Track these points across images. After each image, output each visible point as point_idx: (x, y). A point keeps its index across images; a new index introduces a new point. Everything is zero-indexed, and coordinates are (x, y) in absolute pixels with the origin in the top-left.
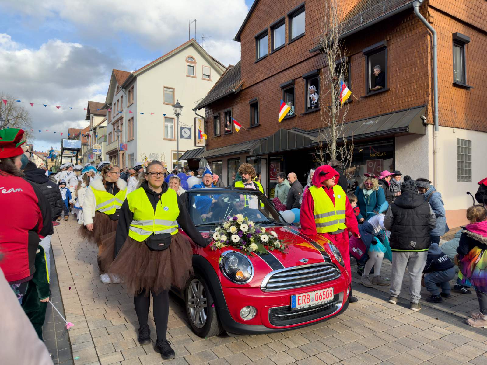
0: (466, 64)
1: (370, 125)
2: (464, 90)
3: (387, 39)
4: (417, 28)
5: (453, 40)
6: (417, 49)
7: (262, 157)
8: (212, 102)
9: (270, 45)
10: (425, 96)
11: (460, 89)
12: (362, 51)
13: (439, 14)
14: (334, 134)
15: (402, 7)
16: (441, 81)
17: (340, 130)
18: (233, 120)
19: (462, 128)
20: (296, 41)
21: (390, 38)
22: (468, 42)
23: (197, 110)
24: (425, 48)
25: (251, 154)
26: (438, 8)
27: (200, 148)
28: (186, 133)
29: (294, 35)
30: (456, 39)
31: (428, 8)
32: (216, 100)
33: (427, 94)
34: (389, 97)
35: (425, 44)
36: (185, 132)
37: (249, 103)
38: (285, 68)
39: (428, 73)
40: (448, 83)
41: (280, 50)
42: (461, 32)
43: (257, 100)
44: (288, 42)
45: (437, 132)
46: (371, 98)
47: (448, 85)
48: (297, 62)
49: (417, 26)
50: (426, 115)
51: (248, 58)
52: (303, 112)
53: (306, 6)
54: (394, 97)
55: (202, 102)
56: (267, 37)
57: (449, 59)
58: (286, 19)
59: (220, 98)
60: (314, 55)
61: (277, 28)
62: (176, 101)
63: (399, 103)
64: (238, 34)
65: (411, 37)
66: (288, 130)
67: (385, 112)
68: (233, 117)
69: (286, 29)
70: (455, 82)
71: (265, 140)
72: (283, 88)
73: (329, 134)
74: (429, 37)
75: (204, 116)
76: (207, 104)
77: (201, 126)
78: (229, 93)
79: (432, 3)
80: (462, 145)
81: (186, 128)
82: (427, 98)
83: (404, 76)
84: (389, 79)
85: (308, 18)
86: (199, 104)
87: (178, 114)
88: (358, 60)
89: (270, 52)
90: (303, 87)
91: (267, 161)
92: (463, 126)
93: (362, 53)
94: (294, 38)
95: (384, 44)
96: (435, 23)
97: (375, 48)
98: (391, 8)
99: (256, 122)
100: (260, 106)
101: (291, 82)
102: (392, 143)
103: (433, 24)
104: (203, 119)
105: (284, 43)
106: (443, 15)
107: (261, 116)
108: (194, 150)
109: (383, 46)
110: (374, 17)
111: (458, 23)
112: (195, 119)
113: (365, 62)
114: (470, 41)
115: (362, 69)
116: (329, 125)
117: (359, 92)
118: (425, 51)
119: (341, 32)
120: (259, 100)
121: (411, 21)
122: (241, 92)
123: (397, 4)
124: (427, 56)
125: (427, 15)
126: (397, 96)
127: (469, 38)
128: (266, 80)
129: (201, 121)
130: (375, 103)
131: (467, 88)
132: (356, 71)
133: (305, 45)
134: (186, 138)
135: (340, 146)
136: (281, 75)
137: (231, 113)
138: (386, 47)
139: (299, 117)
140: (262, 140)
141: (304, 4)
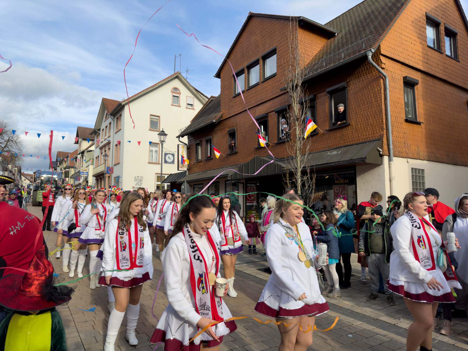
0: (416, 103)
1: (334, 155)
2: (416, 125)
3: (346, 80)
4: (371, 72)
5: (404, 82)
6: (372, 90)
7: (240, 181)
8: (194, 130)
9: (247, 82)
10: (381, 131)
11: (412, 124)
12: (326, 91)
13: (390, 61)
14: (299, 165)
15: (357, 55)
16: (394, 118)
17: (304, 160)
18: (213, 148)
19: (415, 159)
20: (269, 80)
21: (349, 79)
22: (417, 84)
23: (181, 137)
24: (379, 89)
25: (229, 178)
26: (389, 56)
27: (182, 173)
29: (267, 74)
30: (406, 82)
31: (380, 56)
32: (197, 129)
33: (382, 130)
34: (350, 130)
35: (379, 86)
36: (169, 157)
37: (228, 132)
38: (260, 103)
39: (381, 111)
40: (400, 119)
41: (255, 87)
42: (411, 76)
43: (234, 130)
44: (262, 80)
45: (392, 163)
46: (334, 131)
47: (401, 121)
48: (270, 98)
49: (371, 71)
50: (382, 147)
51: (227, 93)
52: (276, 142)
53: (277, 50)
54: (354, 131)
55: (185, 131)
56: (243, 75)
57: (400, 99)
58: (260, 61)
59: (201, 127)
60: (284, 92)
61: (253, 67)
62: (161, 130)
63: (359, 136)
64: (218, 72)
65: (367, 80)
66: (263, 158)
67: (346, 144)
68: (213, 145)
69: (260, 69)
70: (407, 118)
71: (242, 165)
72: (257, 119)
73: (294, 165)
74: (382, 80)
75: (187, 143)
76: (190, 132)
77: (183, 152)
78: (209, 123)
79: (382, 52)
80: (416, 173)
81: (169, 154)
82: (382, 132)
83: (362, 113)
84: (350, 115)
85: (279, 60)
86: (182, 132)
87: (163, 141)
88: (323, 98)
89: (247, 89)
90: (276, 120)
91: (243, 185)
92: (416, 156)
93: (325, 93)
94: (267, 77)
95: (344, 85)
96: (387, 69)
97: (337, 88)
98: (349, 55)
100: (238, 136)
101: (265, 115)
102: (353, 172)
103: (385, 70)
104: (186, 146)
105: (258, 81)
106: (394, 62)
107: (239, 144)
108: (176, 174)
109: (343, 87)
110: (335, 62)
111: (407, 68)
112: (178, 145)
113: (328, 99)
114: (419, 83)
115: (326, 106)
116: (294, 157)
117: (324, 126)
118: (379, 92)
119: (307, 74)
120: (237, 130)
121: (366, 66)
122: (220, 122)
123: (354, 53)
124: (381, 96)
125: (379, 62)
126: (356, 130)
127: (418, 81)
128: (243, 113)
129: (184, 148)
130: (338, 136)
131: (419, 123)
132: (321, 107)
133: (276, 84)
134: (169, 163)
135: (304, 176)
136: (256, 109)
137: (212, 141)
138: (346, 87)
139: (272, 147)
140: (239, 165)
141: (276, 48)
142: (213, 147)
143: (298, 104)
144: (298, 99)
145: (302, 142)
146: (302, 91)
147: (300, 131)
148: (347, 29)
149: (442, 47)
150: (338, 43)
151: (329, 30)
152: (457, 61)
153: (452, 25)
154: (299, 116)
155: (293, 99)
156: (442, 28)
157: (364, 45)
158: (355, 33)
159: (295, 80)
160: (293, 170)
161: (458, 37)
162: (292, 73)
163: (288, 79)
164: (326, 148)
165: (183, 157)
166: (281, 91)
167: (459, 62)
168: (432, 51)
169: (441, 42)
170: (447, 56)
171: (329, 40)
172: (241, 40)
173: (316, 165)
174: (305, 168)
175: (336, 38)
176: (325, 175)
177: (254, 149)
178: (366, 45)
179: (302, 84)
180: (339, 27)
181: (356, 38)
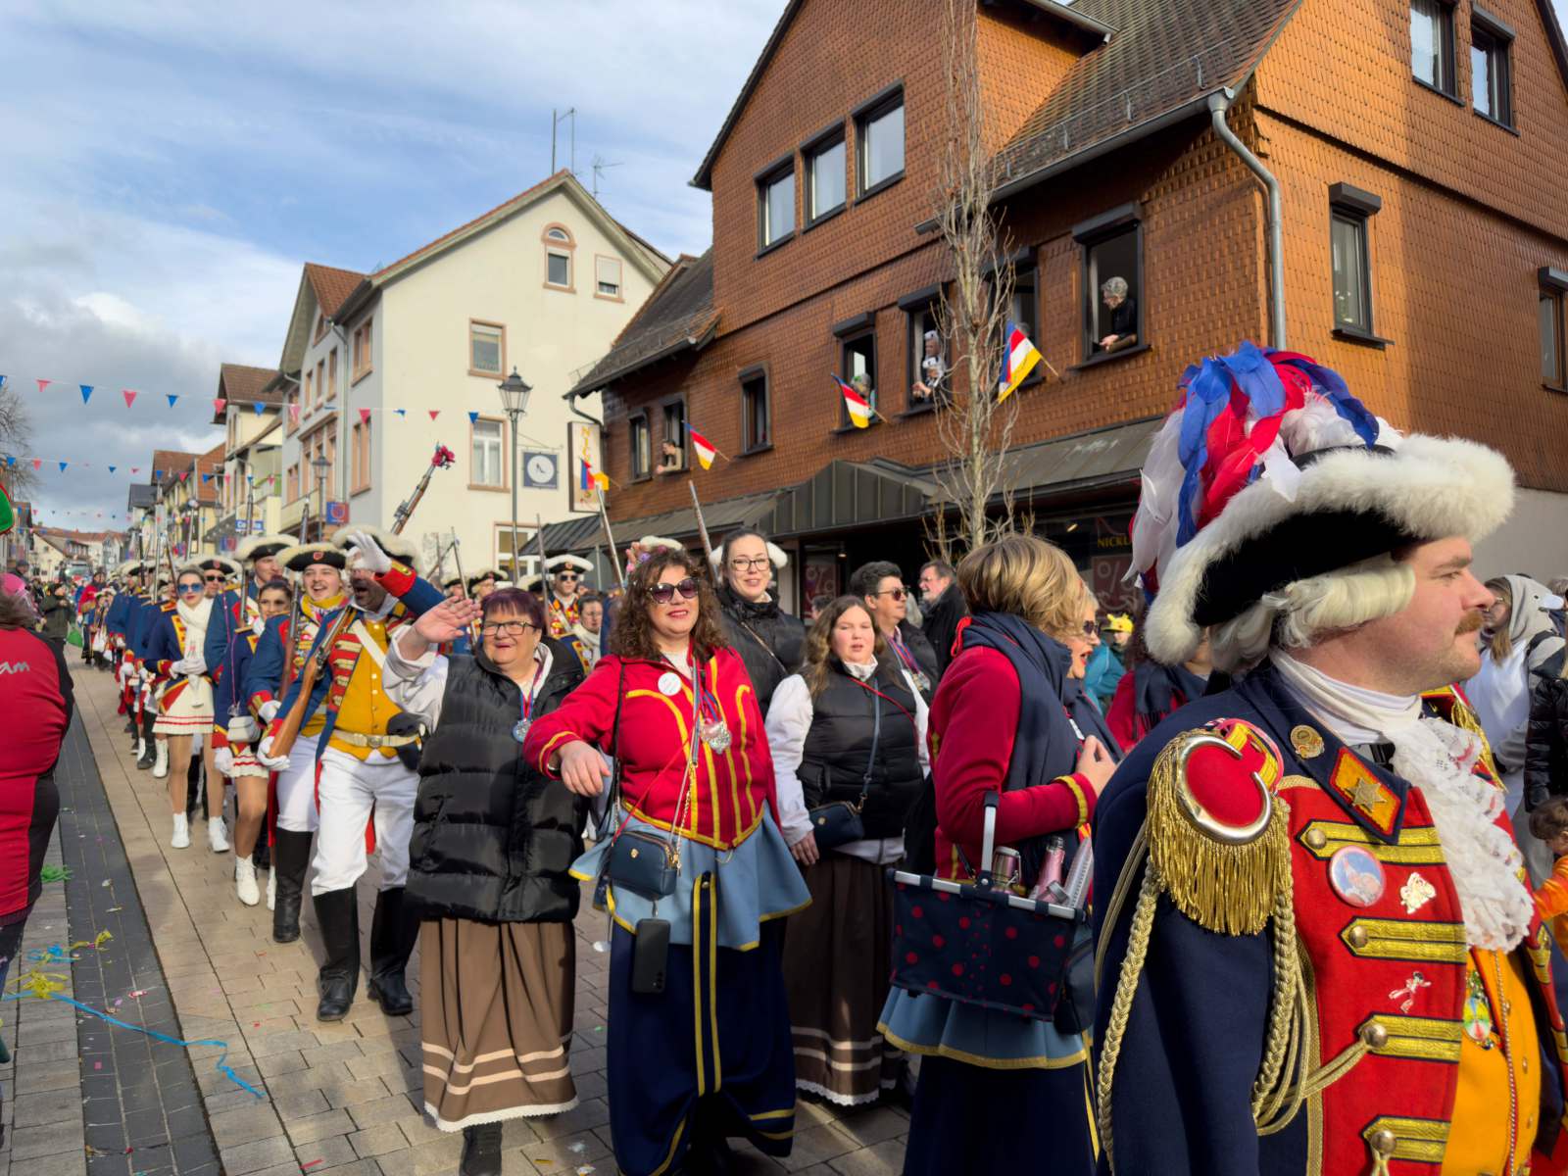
0: (1371, 274)
1: (1094, 453)
2: (1368, 351)
3: (1140, 198)
4: (1224, 168)
5: (1332, 204)
6: (1225, 231)
8: (624, 373)
9: (802, 205)
11: (1354, 347)
12: (1070, 232)
13: (1287, 128)
14: (978, 484)
15: (1178, 108)
16: (1298, 325)
17: (995, 472)
18: (690, 433)
20: (880, 196)
21: (1149, 194)
22: (1376, 210)
24: (1248, 227)
26: (1283, 113)
27: (586, 519)
28: (541, 470)
29: (873, 177)
30: (1339, 201)
31: (1252, 112)
32: (636, 367)
34: (1149, 368)
35: (1248, 217)
36: (538, 466)
37: (740, 378)
38: (847, 277)
39: (1255, 300)
40: (1318, 329)
41: (831, 222)
42: (1356, 183)
43: (761, 370)
44: (854, 198)
46: (1097, 373)
47: (1317, 335)
48: (883, 260)
49: (1223, 163)
51: (735, 242)
52: (902, 409)
53: (906, 92)
54: (1163, 368)
55: (592, 374)
56: (792, 178)
57: (1319, 261)
58: (847, 129)
59: (648, 362)
60: (930, 239)
61: (823, 151)
62: (510, 372)
64: (702, 167)
65: (1209, 196)
66: (857, 466)
67: (1138, 415)
68: (689, 422)
69: (848, 159)
70: (1340, 327)
71: (790, 492)
72: (841, 335)
73: (963, 485)
74: (1258, 197)
75: (602, 421)
76: (608, 380)
77: (589, 449)
78: (677, 348)
79: (1262, 100)
81: (540, 454)
83: (1190, 308)
84: (1150, 315)
85: (914, 126)
86: (584, 380)
87: (517, 411)
88: (1061, 256)
89: (802, 227)
90: (901, 334)
93: (1070, 238)
94: (873, 184)
95: (1132, 214)
96: (1275, 157)
97: (1112, 222)
98: (1149, 109)
99: (760, 439)
100: (775, 391)
101: (864, 318)
103: (1270, 158)
104: (597, 426)
105: (842, 199)
106: (1299, 134)
107: (775, 418)
108: (565, 524)
109: (1128, 219)
110: (1101, 134)
111: (1344, 154)
112: (570, 425)
113: (1079, 263)
114: (1384, 206)
115: (1071, 286)
116: (963, 456)
117: (1064, 355)
118: (1249, 236)
119: (1009, 175)
120: (770, 369)
121: (1206, 149)
122: (714, 344)
123: (1168, 99)
124: (1256, 253)
125: (1249, 132)
126: (1171, 367)
127: (1379, 198)
128: (789, 312)
129: (588, 433)
130: (1109, 387)
131: (1377, 344)
132: (1056, 287)
133: (904, 209)
134: (541, 486)
135: (996, 521)
136: (835, 297)
137: (685, 409)
138: (1137, 221)
139: (890, 426)
140: (779, 492)
141: (900, 85)
142: (689, 429)
143: (976, 277)
144: (977, 258)
145: (989, 407)
146: (991, 231)
147: (983, 369)
148: (1144, 20)
149: (1463, 87)
150: (1113, 67)
151: (1082, 23)
152: (1509, 132)
153: (1495, 9)
154: (981, 313)
155: (959, 260)
156: (1463, 19)
157: (1199, 72)
158: (1170, 35)
159: (965, 193)
160: (957, 502)
161: (1516, 50)
162: (957, 171)
163: (945, 191)
164: (1069, 430)
165: (586, 465)
166: (920, 233)
167: (1517, 136)
168: (1428, 95)
169: (1459, 67)
170: (1477, 114)
171: (1084, 59)
172: (783, 56)
173: (1036, 488)
174: (999, 499)
175: (1107, 52)
176: (1065, 520)
177: (828, 436)
178: (1210, 73)
179: (990, 207)
180: (1117, 12)
181: (1174, 50)
